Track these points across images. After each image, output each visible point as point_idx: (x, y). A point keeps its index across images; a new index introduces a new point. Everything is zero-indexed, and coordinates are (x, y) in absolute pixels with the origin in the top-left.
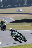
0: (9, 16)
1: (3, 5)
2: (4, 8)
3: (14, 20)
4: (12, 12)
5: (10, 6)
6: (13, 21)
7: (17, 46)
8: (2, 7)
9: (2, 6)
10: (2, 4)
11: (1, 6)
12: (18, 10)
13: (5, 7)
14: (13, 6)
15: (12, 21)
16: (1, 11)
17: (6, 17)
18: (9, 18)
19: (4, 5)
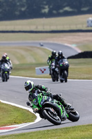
0: (65, 39)
1: (47, 7)
2: (50, 15)
3: (80, 51)
4: (74, 28)
5: (67, 9)
6: (77, 53)
7: (88, 125)
8: (45, 13)
9: (46, 10)
10: (46, 5)
11: (43, 11)
12: (90, 22)
13: (55, 12)
14: (76, 10)
15: (74, 54)
16: (44, 25)
17: (56, 42)
18: (66, 44)
19: (51, 7)
